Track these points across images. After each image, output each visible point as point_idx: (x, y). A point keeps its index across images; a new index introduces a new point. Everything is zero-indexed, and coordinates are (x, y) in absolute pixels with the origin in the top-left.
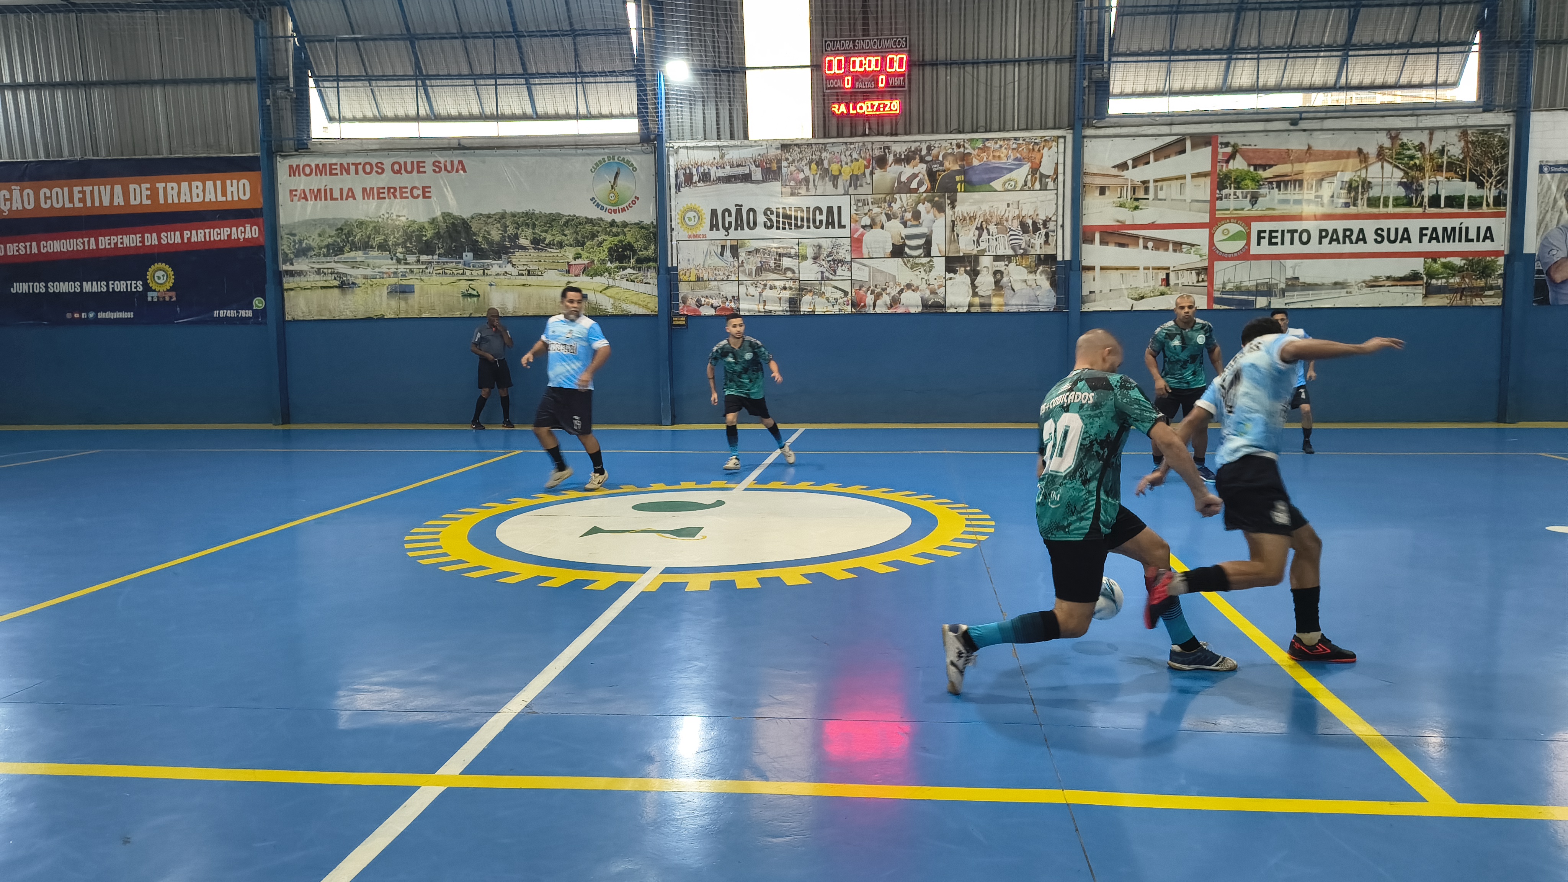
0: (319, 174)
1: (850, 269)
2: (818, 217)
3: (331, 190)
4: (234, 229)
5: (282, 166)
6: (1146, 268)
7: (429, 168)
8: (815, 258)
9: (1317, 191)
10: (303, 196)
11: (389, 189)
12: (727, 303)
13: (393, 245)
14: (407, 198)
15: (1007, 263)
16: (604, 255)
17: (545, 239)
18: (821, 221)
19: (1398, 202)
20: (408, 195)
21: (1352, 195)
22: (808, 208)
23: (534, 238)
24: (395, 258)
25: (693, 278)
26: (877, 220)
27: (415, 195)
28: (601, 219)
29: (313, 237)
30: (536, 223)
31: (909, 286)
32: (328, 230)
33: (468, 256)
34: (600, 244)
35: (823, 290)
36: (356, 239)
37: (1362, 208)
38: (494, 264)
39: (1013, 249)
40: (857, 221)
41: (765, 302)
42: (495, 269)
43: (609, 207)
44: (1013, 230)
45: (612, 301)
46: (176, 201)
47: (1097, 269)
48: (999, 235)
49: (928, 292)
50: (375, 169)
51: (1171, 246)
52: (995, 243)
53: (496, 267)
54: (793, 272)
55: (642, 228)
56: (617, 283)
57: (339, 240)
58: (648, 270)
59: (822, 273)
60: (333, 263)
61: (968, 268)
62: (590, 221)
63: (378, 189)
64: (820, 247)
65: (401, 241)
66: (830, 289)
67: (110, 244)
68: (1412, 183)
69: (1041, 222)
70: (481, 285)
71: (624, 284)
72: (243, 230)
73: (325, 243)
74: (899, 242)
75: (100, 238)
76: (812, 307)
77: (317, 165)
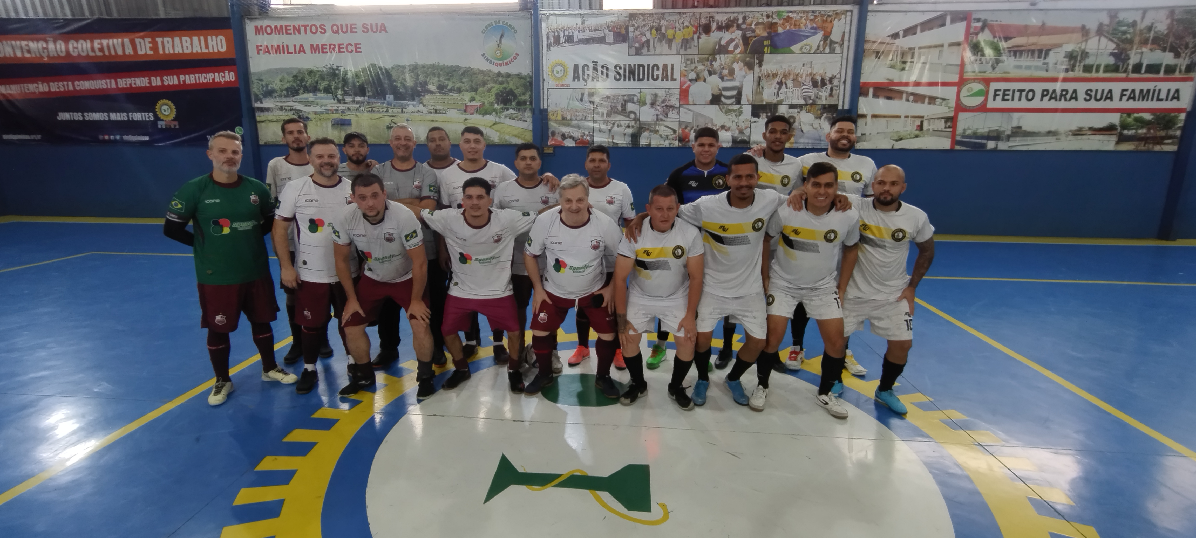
0: (277, 33)
1: (679, 113)
2: (656, 72)
3: (287, 46)
4: (216, 74)
5: (250, 27)
6: (907, 117)
7: (359, 29)
8: (653, 104)
9: (1045, 58)
10: (267, 50)
11: (330, 45)
12: (585, 137)
13: (334, 88)
14: (344, 52)
15: (799, 110)
16: (492, 99)
17: (448, 85)
18: (658, 76)
19: (1108, 69)
20: (344, 50)
21: (1072, 62)
22: (648, 65)
23: (440, 85)
24: (336, 98)
25: (559, 118)
26: (701, 75)
27: (350, 50)
28: (490, 70)
29: (276, 82)
30: (441, 73)
31: (723, 127)
32: (286, 76)
33: (390, 97)
34: (489, 90)
35: (657, 128)
36: (308, 84)
37: (1078, 73)
38: (410, 104)
39: (805, 99)
40: (685, 76)
41: (613, 136)
42: (411, 108)
43: (496, 62)
44: (805, 85)
45: (498, 134)
46: (172, 52)
47: (869, 117)
48: (795, 89)
49: (737, 132)
50: (319, 30)
51: (927, 100)
52: (791, 95)
53: (411, 106)
54: (634, 113)
55: (521, 78)
56: (502, 120)
57: (295, 85)
58: (525, 111)
59: (657, 115)
60: (291, 102)
61: (769, 114)
62: (481, 72)
63: (322, 45)
64: (656, 95)
65: (340, 85)
66: (663, 128)
67: (126, 84)
68: (1121, 53)
69: (828, 79)
70: (401, 121)
71: (508, 121)
72: (223, 75)
73: (285, 86)
74: (717, 92)
75: (118, 80)
76: (649, 141)
77: (276, 27)
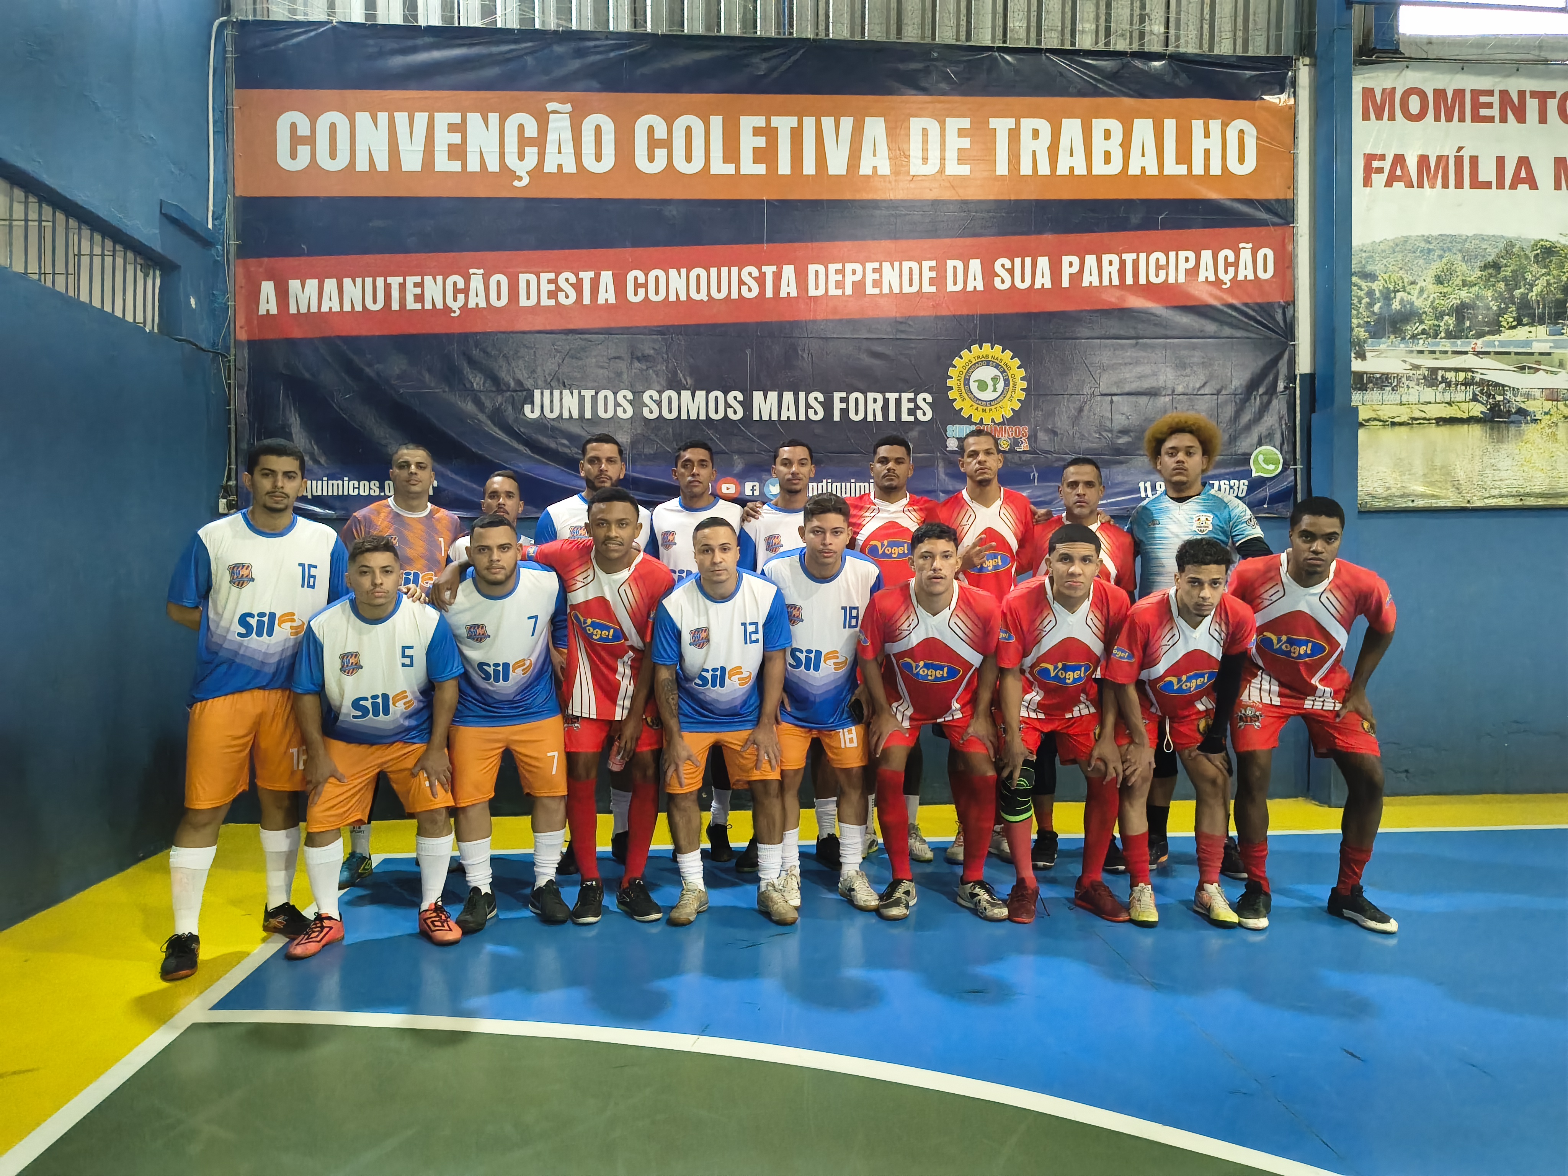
0: (1439, 118)
3: (1474, 160)
4: (1206, 255)
10: (1397, 173)
29: (1421, 284)
32: (1462, 267)
36: (1533, 295)
57: (1489, 295)
60: (1470, 356)
67: (840, 285)
72: (1231, 259)
73: (1453, 301)
75: (812, 268)
77: (1440, 94)
